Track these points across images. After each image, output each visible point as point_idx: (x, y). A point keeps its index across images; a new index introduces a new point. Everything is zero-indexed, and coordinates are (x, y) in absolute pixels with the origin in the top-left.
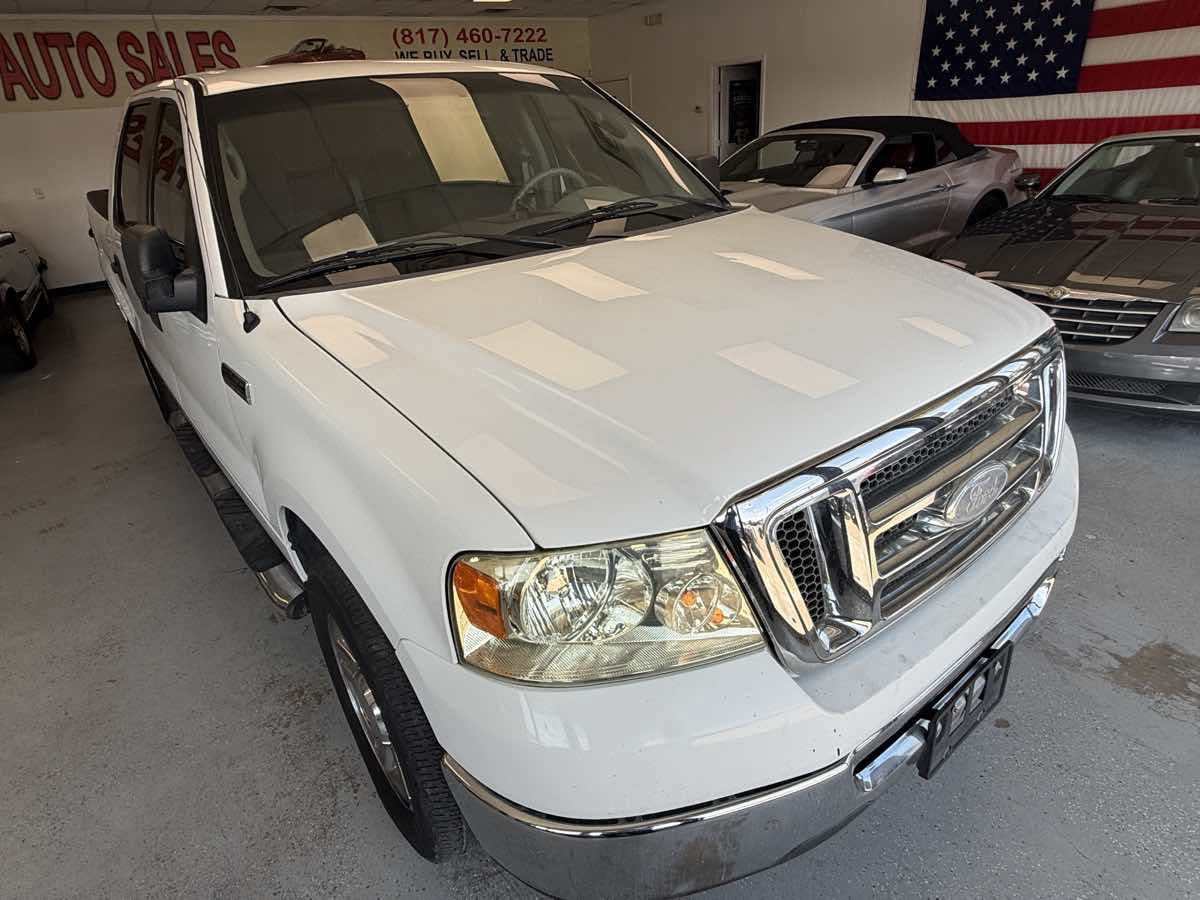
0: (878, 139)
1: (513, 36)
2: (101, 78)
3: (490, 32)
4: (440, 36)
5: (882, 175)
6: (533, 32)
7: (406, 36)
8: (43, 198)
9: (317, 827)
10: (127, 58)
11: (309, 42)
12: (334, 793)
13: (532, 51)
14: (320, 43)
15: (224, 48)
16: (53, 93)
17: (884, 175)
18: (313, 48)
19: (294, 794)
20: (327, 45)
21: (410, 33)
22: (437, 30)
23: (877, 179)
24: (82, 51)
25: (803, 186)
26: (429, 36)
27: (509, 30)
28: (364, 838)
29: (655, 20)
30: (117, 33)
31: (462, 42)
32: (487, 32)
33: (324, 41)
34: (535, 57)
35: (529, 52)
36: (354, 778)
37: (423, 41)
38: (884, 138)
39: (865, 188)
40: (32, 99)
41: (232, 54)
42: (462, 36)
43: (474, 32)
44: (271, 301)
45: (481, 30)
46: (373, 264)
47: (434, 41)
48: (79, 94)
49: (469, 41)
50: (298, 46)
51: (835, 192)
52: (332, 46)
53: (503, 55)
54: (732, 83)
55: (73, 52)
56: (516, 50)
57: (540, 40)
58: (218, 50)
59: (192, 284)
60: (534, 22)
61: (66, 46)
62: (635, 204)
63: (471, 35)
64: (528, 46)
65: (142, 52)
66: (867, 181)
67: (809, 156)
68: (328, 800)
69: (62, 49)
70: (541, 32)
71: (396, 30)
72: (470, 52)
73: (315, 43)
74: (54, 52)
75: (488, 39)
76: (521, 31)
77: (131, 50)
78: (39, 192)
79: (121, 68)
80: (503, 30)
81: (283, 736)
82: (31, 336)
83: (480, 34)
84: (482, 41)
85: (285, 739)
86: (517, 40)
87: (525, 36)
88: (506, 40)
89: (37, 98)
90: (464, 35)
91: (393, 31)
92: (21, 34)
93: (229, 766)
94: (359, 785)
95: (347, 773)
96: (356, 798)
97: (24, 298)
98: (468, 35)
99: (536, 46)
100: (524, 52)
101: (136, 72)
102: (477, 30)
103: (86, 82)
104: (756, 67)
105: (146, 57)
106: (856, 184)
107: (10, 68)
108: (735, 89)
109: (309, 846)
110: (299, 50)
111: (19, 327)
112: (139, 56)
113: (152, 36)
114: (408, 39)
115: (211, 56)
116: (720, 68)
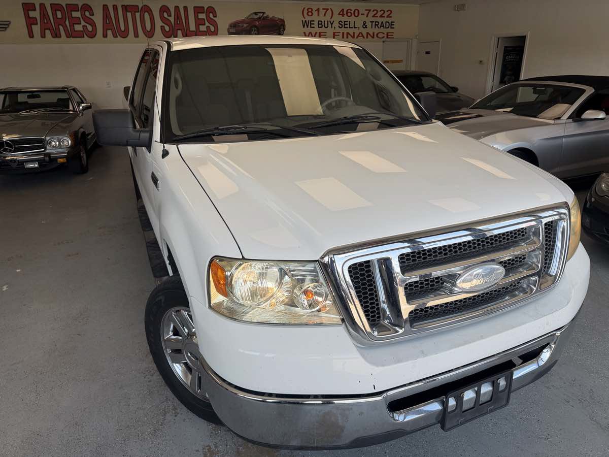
0: (589, 91)
1: (372, 14)
2: (148, 28)
3: (358, 11)
4: (329, 12)
5: (588, 114)
6: (384, 12)
7: (309, 12)
8: (110, 87)
9: (152, 429)
10: (163, 19)
11: (256, 14)
12: (165, 414)
13: (382, 22)
14: (262, 14)
15: (211, 15)
16: (125, 35)
17: (589, 114)
18: (258, 17)
19: (147, 409)
20: (265, 15)
21: (312, 10)
22: (327, 9)
23: (584, 116)
24: (142, 14)
25: (535, 117)
26: (322, 12)
27: (370, 10)
28: (173, 440)
29: (461, 7)
30: (161, 6)
31: (341, 16)
32: (356, 11)
33: (264, 13)
34: (383, 26)
35: (380, 23)
36: (177, 410)
37: (318, 15)
38: (593, 91)
39: (574, 121)
40: (115, 37)
41: (214, 19)
42: (341, 13)
43: (349, 11)
44: (175, 146)
45: (353, 10)
46: (227, 134)
47: (325, 15)
48: (136, 36)
49: (345, 16)
50: (250, 16)
51: (552, 122)
52: (267, 16)
53: (364, 24)
54: (506, 47)
55: (138, 15)
56: (372, 22)
57: (388, 17)
58: (208, 16)
59: (147, 135)
60: (386, 7)
61: (135, 12)
62: (367, 117)
63: (347, 13)
64: (380, 20)
65: (170, 16)
66: (577, 116)
67: (545, 97)
68: (161, 417)
69: (133, 13)
70: (389, 12)
71: (304, 9)
72: (345, 21)
73: (260, 14)
74: (129, 15)
75: (356, 15)
76: (377, 11)
77: (165, 15)
78: (108, 84)
79: (159, 23)
80: (366, 10)
81: (149, 380)
82: (88, 157)
83: (352, 12)
84: (353, 16)
85: (149, 381)
86: (374, 16)
87: (379, 14)
88: (367, 16)
89: (117, 37)
90: (343, 13)
91: (303, 8)
92: (116, 6)
93: (120, 388)
94: (178, 414)
95: (174, 406)
96: (175, 420)
97: (90, 137)
98: (345, 13)
99: (385, 20)
100: (377, 23)
101: (166, 26)
102: (351, 10)
103: (141, 31)
104: (523, 39)
105: (172, 19)
106: (569, 118)
107: (108, 22)
108: (507, 51)
109: (146, 437)
110: (250, 17)
111: (84, 152)
112: (168, 18)
113: (177, 8)
114: (310, 14)
115: (204, 19)
116: (499, 38)
